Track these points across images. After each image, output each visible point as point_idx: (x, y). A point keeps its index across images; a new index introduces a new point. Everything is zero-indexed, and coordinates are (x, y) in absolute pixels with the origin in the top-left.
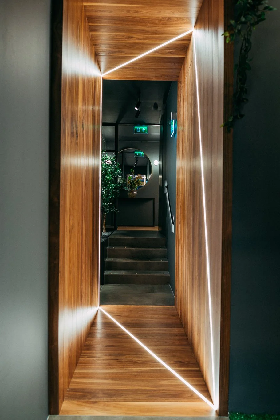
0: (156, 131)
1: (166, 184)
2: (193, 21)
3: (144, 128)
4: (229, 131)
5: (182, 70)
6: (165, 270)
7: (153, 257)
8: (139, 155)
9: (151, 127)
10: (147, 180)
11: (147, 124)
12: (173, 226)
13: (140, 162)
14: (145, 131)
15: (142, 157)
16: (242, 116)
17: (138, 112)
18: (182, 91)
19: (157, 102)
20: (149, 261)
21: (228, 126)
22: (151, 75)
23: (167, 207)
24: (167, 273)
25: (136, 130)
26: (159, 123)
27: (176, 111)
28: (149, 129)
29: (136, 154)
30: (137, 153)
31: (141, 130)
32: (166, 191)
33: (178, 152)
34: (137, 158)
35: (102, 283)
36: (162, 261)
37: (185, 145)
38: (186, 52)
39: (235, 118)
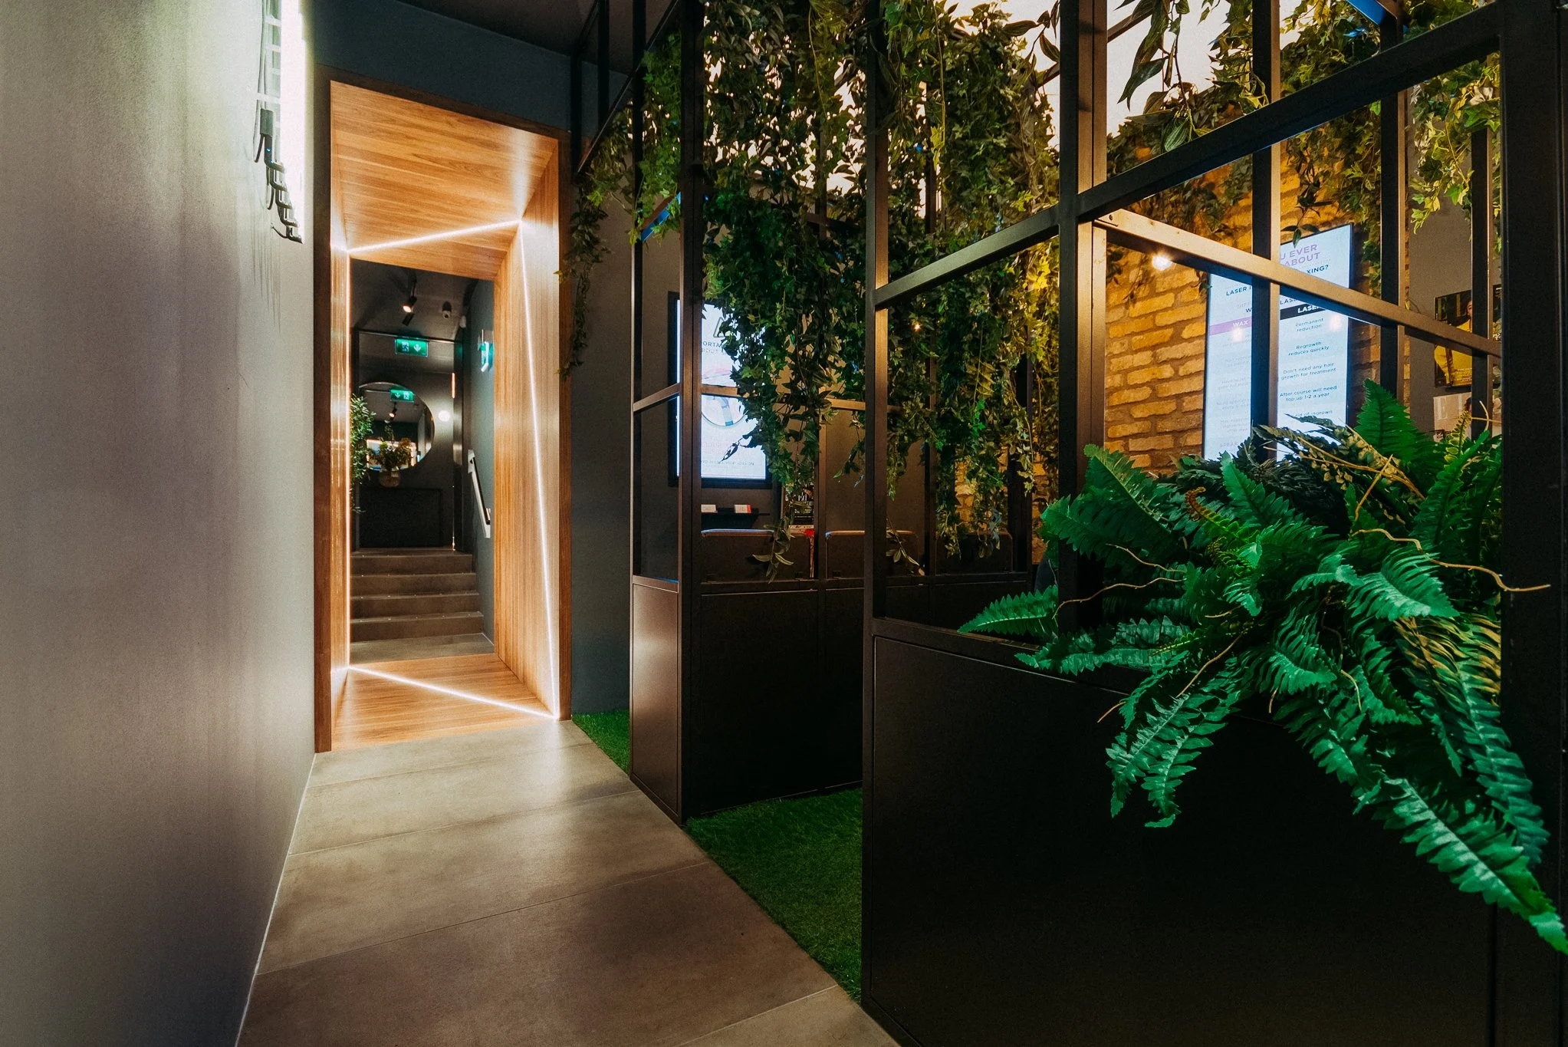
0: (444, 352)
1: (471, 456)
2: (522, 212)
3: (418, 346)
4: (565, 380)
5: (503, 268)
6: (475, 609)
7: (448, 590)
8: (402, 397)
9: (434, 343)
10: (419, 453)
11: (427, 339)
12: (487, 528)
13: (404, 414)
14: (422, 351)
15: (407, 403)
16: (580, 363)
17: (410, 316)
18: (503, 301)
19: (451, 301)
20: (441, 595)
21: (564, 374)
22: (447, 267)
23: (475, 499)
24: (478, 614)
25: (400, 348)
26: (453, 338)
27: (491, 328)
28: (430, 347)
29: (394, 396)
30: (397, 393)
31: (412, 349)
32: (472, 469)
33: (497, 399)
34: (395, 403)
35: (353, 640)
36: (466, 594)
37: (509, 390)
38: (509, 246)
39: (572, 364)
